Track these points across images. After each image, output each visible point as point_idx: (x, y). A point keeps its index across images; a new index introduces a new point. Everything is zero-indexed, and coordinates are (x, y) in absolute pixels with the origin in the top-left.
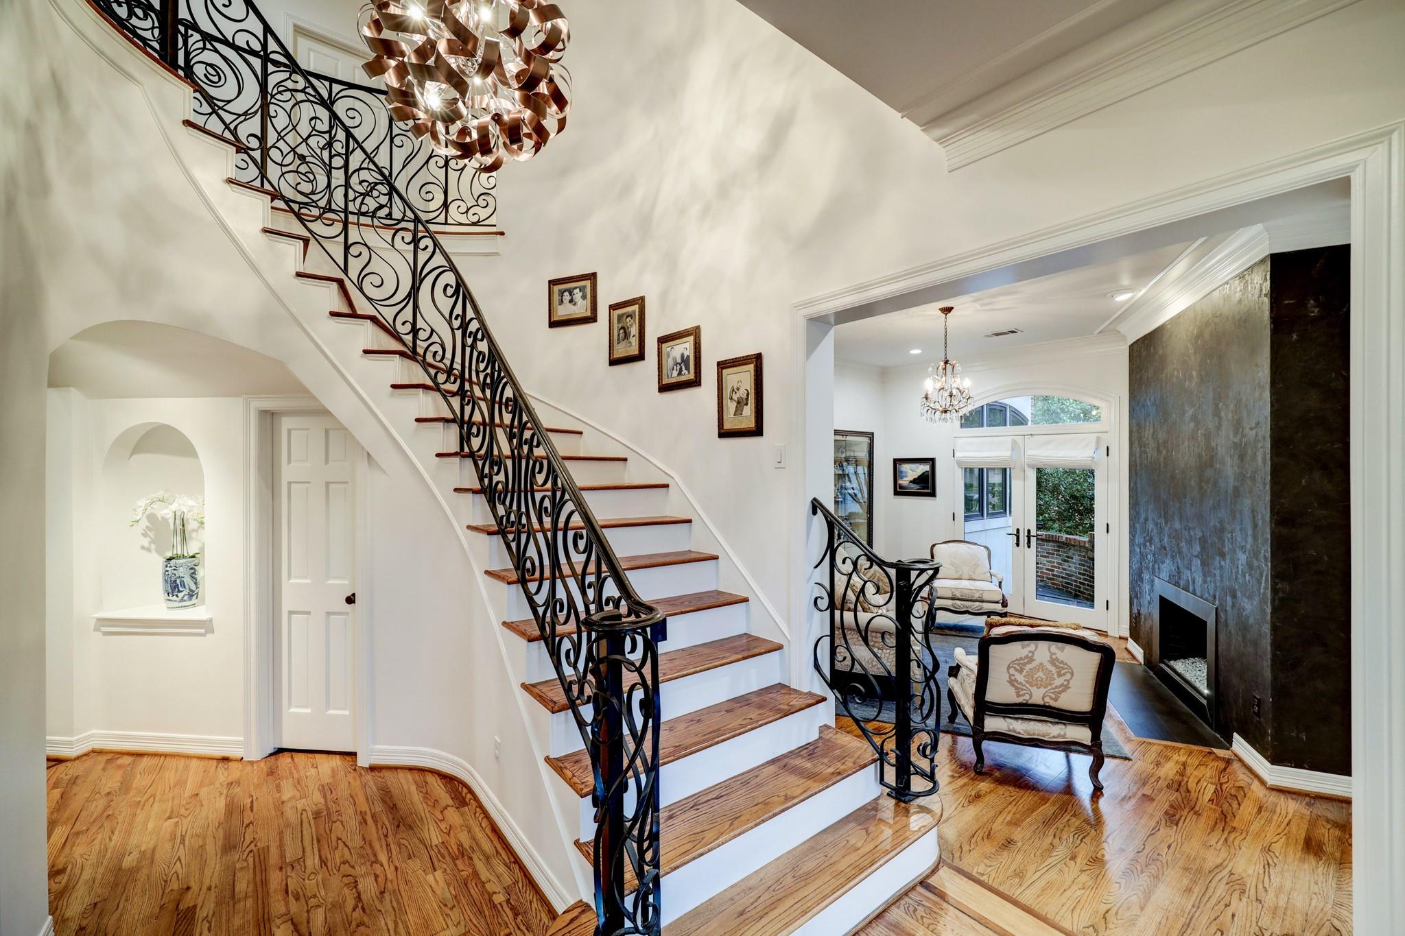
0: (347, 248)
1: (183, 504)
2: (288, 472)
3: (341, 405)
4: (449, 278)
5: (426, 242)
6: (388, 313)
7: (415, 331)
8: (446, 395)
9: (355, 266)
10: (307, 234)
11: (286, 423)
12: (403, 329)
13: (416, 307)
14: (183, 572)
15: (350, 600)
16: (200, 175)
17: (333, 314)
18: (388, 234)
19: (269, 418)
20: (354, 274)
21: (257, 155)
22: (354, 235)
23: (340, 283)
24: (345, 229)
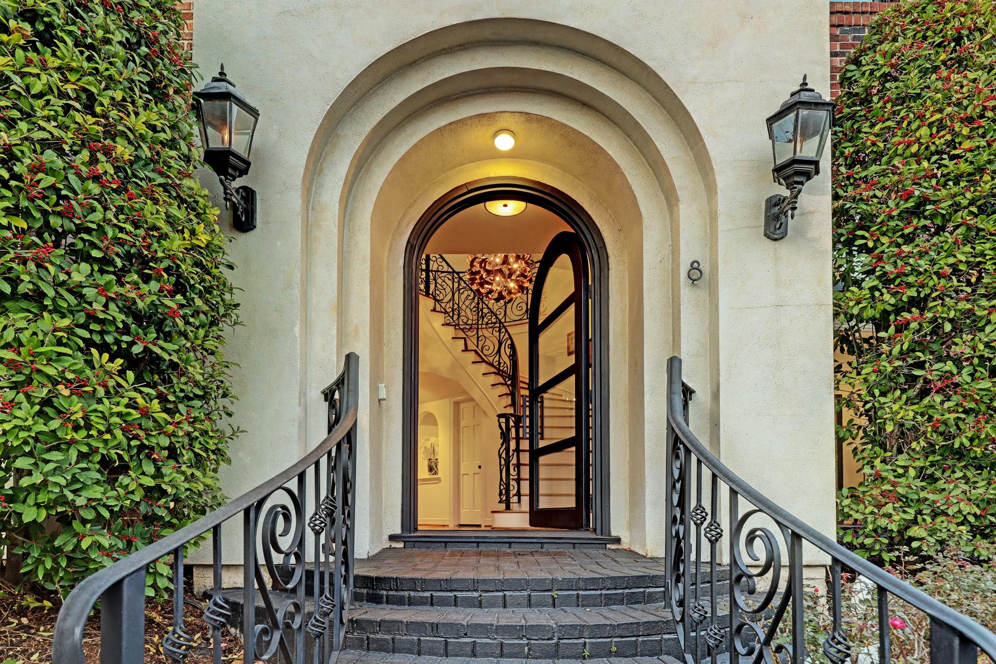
0: (478, 338)
1: (433, 440)
2: (463, 423)
3: (476, 395)
4: (509, 342)
5: (503, 330)
6: (491, 359)
7: (499, 363)
8: (508, 385)
9: (481, 344)
10: (465, 336)
11: (462, 406)
12: (496, 364)
13: (500, 356)
14: (433, 464)
15: (480, 467)
16: (435, 325)
17: (473, 363)
18: (490, 330)
19: (457, 404)
20: (480, 347)
21: (451, 314)
22: (480, 333)
23: (476, 351)
24: (477, 332)
